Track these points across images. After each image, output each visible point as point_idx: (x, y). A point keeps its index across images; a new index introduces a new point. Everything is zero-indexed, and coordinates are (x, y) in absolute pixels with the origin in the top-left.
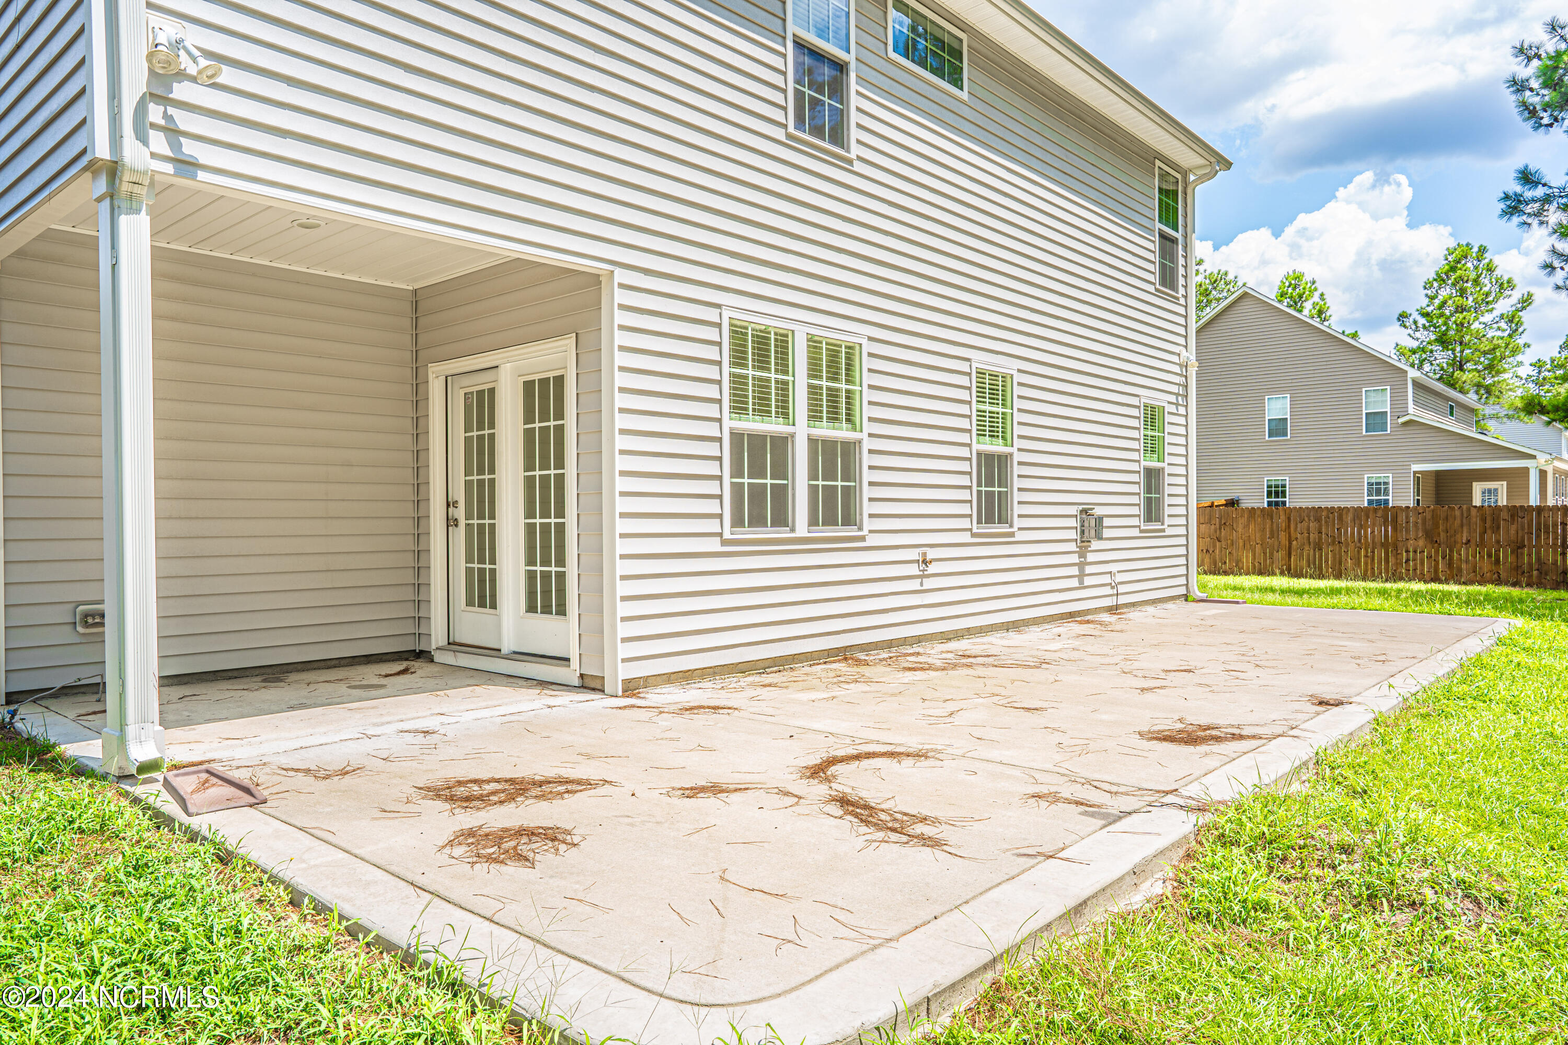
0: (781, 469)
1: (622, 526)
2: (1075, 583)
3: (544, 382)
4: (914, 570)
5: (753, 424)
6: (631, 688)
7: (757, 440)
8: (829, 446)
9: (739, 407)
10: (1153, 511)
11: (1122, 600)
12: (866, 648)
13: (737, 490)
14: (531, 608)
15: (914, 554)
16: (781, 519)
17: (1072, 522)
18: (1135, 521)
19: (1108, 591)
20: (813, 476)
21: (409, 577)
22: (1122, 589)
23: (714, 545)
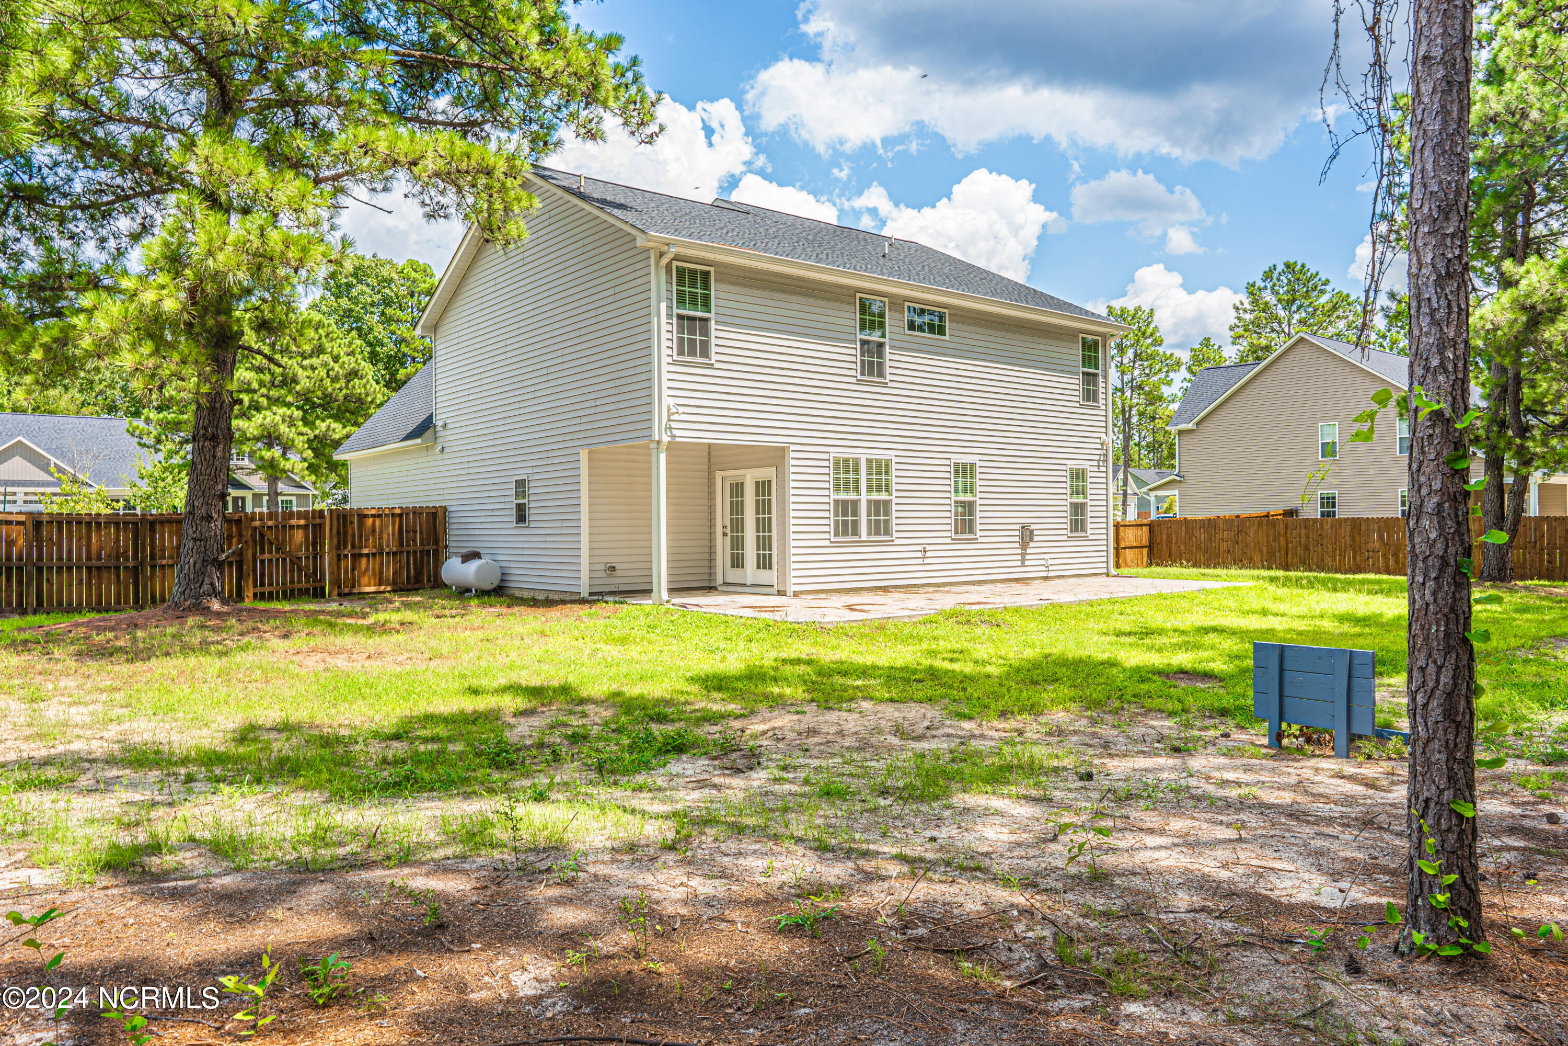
0: (855, 513)
1: (793, 536)
2: (1019, 563)
3: (763, 482)
4: (919, 554)
5: (843, 496)
6: (796, 594)
7: (845, 503)
8: (877, 503)
9: (837, 489)
10: (1078, 525)
11: (1051, 574)
12: (892, 587)
13: (836, 522)
14: (758, 567)
15: (920, 548)
16: (855, 532)
17: (1017, 533)
18: (1064, 532)
19: (1043, 568)
20: (869, 515)
21: (707, 556)
22: (1051, 568)
23: (827, 543)
